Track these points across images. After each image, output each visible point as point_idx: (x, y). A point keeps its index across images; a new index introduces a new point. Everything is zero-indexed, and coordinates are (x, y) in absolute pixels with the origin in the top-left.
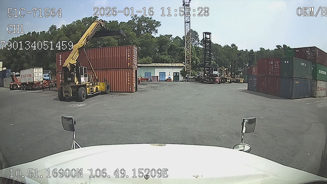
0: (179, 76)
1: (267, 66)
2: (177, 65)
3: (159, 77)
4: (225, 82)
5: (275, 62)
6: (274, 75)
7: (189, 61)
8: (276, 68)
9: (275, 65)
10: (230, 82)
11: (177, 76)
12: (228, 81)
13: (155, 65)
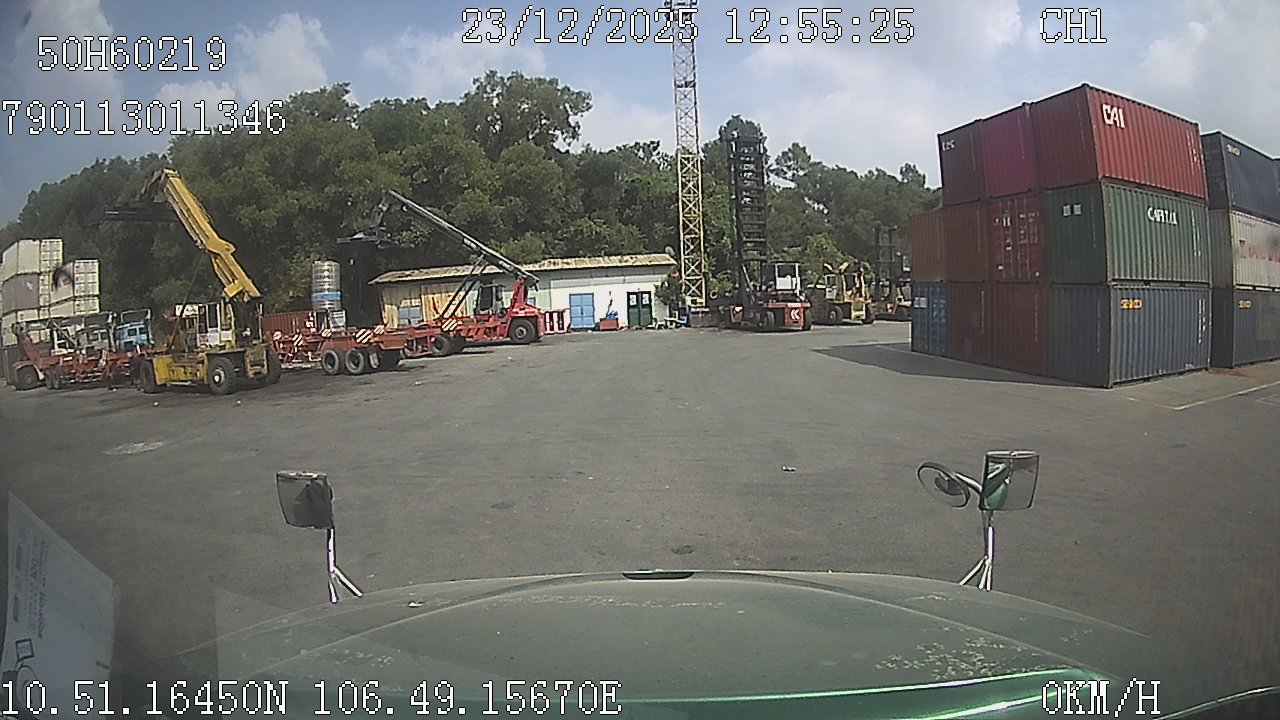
0: (650, 306)
1: (985, 237)
2: (642, 260)
3: (567, 316)
4: (844, 320)
5: (1021, 216)
6: (1020, 276)
7: (693, 241)
8: (1025, 244)
9: (1022, 232)
10: (864, 318)
11: (644, 306)
12: (858, 317)
13: (552, 267)
